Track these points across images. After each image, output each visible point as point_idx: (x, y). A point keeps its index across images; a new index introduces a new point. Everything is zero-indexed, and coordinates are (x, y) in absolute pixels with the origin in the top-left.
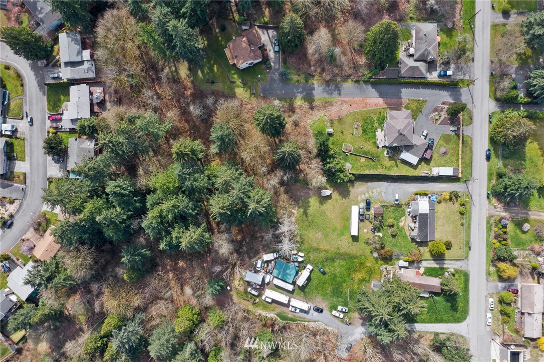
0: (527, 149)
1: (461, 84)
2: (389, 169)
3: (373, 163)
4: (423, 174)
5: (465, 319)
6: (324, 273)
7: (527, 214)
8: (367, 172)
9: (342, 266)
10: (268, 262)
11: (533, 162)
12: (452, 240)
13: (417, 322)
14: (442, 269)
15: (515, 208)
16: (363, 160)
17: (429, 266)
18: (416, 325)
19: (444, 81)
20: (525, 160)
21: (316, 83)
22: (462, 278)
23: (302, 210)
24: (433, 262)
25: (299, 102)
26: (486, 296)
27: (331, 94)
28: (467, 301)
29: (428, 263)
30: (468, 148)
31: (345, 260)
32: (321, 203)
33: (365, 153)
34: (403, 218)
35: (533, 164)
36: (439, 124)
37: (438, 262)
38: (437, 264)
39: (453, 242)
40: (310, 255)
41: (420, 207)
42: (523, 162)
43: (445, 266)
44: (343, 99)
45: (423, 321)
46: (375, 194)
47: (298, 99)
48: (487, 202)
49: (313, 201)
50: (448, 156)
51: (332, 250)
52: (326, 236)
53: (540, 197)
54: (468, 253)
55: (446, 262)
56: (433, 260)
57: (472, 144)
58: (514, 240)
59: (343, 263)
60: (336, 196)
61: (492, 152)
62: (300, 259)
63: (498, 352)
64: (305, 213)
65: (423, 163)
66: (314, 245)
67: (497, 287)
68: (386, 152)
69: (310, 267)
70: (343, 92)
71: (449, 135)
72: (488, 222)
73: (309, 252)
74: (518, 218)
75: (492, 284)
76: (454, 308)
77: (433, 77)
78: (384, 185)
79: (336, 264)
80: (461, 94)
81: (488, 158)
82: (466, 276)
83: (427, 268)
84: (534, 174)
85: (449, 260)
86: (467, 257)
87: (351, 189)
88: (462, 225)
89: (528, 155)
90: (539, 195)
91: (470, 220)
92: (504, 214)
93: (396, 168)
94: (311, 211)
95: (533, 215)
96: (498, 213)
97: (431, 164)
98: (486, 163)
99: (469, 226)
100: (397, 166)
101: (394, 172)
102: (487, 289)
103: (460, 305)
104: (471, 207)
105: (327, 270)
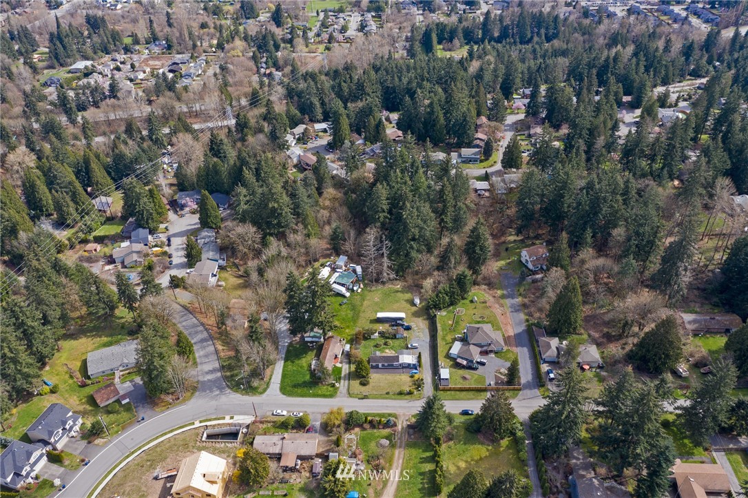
0: (480, 446)
1: (542, 389)
2: (444, 339)
3: (447, 329)
4: (440, 363)
5: (284, 394)
6: (340, 305)
7: (400, 447)
8: (439, 325)
9: (347, 315)
10: (354, 271)
11: (464, 452)
12: (371, 387)
13: (285, 362)
14: (340, 378)
15: (406, 436)
16: (450, 322)
17: (343, 370)
18: (283, 362)
19: (543, 376)
20: (465, 444)
21: (519, 300)
22: (329, 393)
23: (400, 290)
24: (347, 372)
25: (499, 292)
26: (306, 412)
27: (511, 308)
28: (302, 396)
29: (346, 369)
30: (473, 396)
31: (353, 317)
32: (407, 301)
33: (457, 322)
34: (394, 352)
35: (461, 452)
36: (496, 375)
37: (347, 376)
38: (345, 375)
39: (367, 387)
40: (359, 296)
41: (405, 356)
42: (462, 442)
43: (342, 381)
44: (508, 314)
45: (284, 367)
46: (418, 334)
47: (502, 292)
48: (413, 414)
49: (408, 296)
50: (461, 382)
51: (363, 308)
52: (376, 304)
53: (421, 458)
54: (356, 397)
55: (347, 382)
56: (350, 373)
57: (477, 399)
58: (369, 436)
59: (350, 316)
60: (414, 309)
61: (472, 417)
62: (355, 288)
63: (241, 422)
64: (397, 291)
65: (452, 363)
66: (368, 298)
67: (316, 421)
68: (460, 336)
69: (348, 294)
70: (515, 314)
71: (485, 381)
72: (390, 415)
73: (361, 295)
74: (395, 439)
75: (319, 416)
76: (295, 386)
77: (545, 367)
78: (427, 339)
79: (349, 312)
80: (531, 389)
81: (465, 413)
82: (331, 396)
83: (340, 369)
84: (449, 453)
85: (349, 383)
86: (351, 397)
87: (421, 318)
88: (388, 393)
89: (472, 447)
90: (423, 458)
91: (392, 399)
92: (399, 427)
93: (444, 343)
94: (399, 295)
95: (399, 453)
96: (400, 422)
97: (451, 369)
98: (458, 412)
99: (386, 398)
100: (447, 344)
101: (440, 342)
102: (313, 413)
103: (299, 391)
104: (406, 399)
105: (344, 306)
